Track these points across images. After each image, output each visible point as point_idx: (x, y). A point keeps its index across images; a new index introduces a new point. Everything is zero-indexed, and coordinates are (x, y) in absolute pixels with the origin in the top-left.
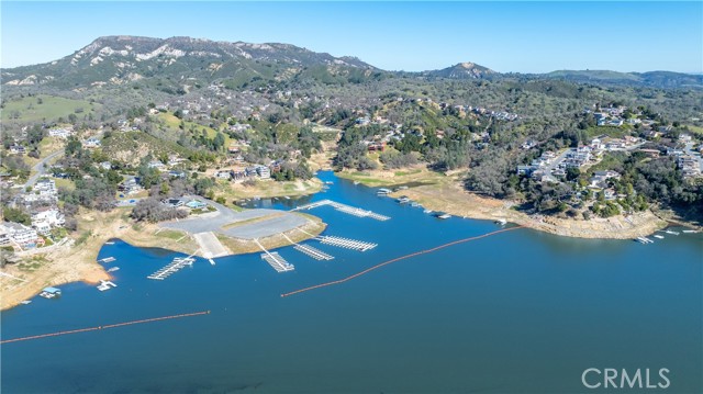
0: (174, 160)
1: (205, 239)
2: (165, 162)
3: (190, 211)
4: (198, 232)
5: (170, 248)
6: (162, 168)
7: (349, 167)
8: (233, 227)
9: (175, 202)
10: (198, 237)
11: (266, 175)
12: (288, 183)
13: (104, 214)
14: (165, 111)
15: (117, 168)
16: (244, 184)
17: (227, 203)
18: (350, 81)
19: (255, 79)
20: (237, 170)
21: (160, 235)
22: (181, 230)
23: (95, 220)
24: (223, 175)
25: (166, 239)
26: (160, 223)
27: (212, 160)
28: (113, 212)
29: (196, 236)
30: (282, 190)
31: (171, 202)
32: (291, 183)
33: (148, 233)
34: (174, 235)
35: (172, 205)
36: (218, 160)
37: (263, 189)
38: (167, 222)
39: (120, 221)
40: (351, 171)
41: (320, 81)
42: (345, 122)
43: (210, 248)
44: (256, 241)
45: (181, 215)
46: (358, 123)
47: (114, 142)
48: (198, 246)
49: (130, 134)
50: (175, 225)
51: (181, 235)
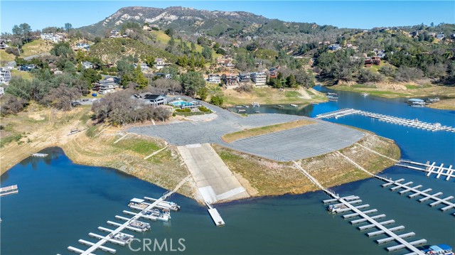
0: (160, 65)
1: (197, 158)
2: (151, 65)
3: (173, 110)
4: (185, 143)
5: (133, 171)
6: (145, 70)
7: (346, 80)
8: (243, 137)
9: (152, 97)
10: (185, 153)
11: (261, 83)
12: (289, 90)
13: (60, 113)
14: (157, 30)
15: (98, 68)
16: (238, 90)
17: (224, 104)
18: (301, 32)
19: (228, 30)
20: (229, 75)
21: (120, 146)
22: (156, 138)
23: (46, 120)
24: (214, 79)
25: (129, 153)
26: (126, 126)
27: (200, 65)
28: (73, 111)
29: (180, 149)
30: (284, 97)
31: (148, 97)
32: (293, 90)
33: (103, 141)
34: (143, 147)
35: (148, 102)
36: (207, 66)
37: (261, 96)
38: (137, 125)
39: (77, 122)
40: (350, 84)
41: (279, 30)
42: (314, 51)
43: (210, 179)
44: (298, 165)
45: (160, 116)
46: (331, 49)
47: (102, 46)
48: (185, 172)
49: (119, 40)
50: (148, 131)
51: (154, 147)
